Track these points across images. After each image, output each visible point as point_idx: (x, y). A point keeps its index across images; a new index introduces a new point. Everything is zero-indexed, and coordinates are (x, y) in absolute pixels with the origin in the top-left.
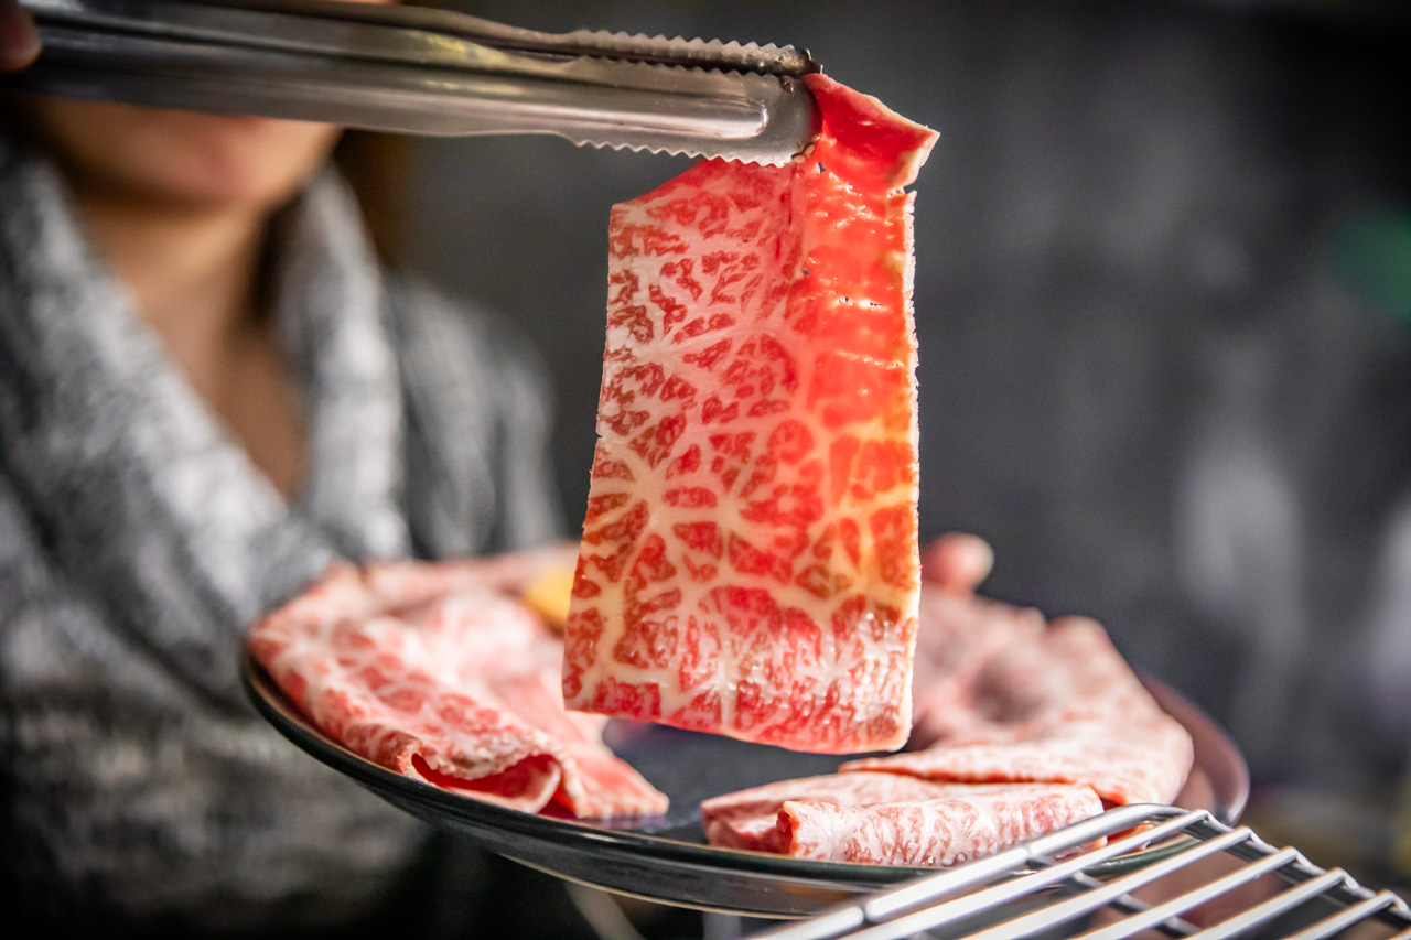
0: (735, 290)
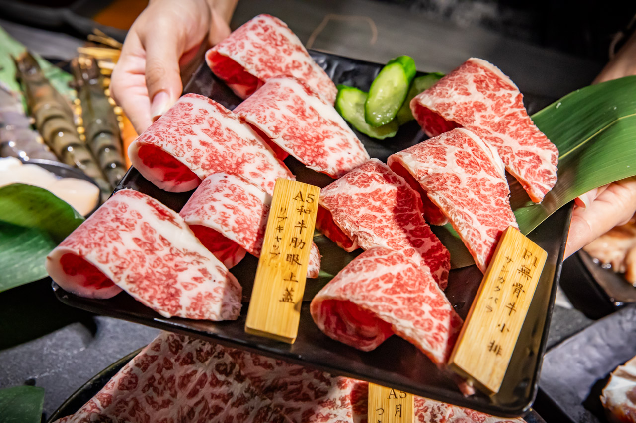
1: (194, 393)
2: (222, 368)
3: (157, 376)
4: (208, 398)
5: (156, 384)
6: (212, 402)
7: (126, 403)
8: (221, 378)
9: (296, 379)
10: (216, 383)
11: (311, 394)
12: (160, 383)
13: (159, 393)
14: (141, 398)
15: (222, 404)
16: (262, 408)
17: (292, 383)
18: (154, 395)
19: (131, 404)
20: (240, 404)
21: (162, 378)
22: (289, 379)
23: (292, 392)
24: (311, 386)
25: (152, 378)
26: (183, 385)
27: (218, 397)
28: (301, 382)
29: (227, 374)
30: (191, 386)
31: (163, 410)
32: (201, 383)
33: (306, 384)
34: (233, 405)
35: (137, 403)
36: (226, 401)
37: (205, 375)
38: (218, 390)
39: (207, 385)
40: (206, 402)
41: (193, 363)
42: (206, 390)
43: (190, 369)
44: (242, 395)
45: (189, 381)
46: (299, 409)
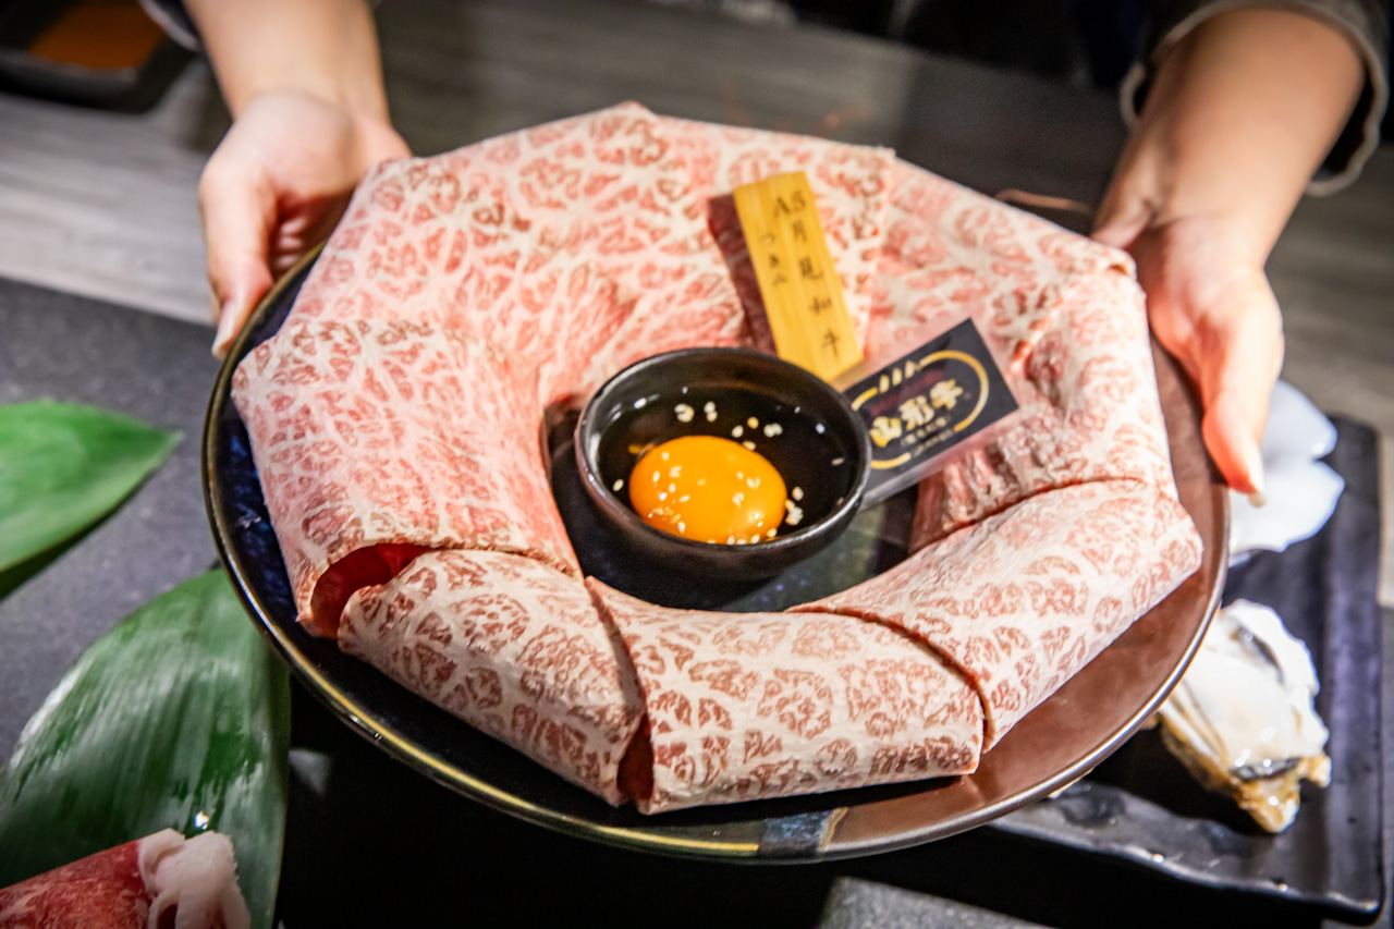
0: (434, 398)
1: (454, 264)
2: (484, 216)
3: (383, 250)
4: (480, 265)
5: (385, 261)
6: (491, 272)
7: (351, 302)
8: (490, 230)
9: (612, 214)
10: (484, 240)
11: (644, 236)
12: (391, 259)
13: (399, 274)
14: (371, 287)
15: (507, 272)
16: (575, 271)
17: (606, 224)
18: (390, 278)
19: (359, 300)
20: (537, 266)
21: (392, 250)
22: (599, 219)
23: (609, 239)
24: (640, 224)
25: (375, 255)
26: (432, 255)
27: (496, 261)
28: (620, 220)
29: (499, 222)
30: (445, 254)
31: (413, 299)
32: (460, 246)
33: (629, 221)
34: (526, 269)
35: (367, 297)
36: (512, 265)
37: (460, 233)
38: (492, 251)
39: (471, 247)
40: (481, 274)
41: (431, 216)
42: (472, 256)
43: (431, 227)
44: (536, 251)
45: (438, 246)
46: (630, 267)
